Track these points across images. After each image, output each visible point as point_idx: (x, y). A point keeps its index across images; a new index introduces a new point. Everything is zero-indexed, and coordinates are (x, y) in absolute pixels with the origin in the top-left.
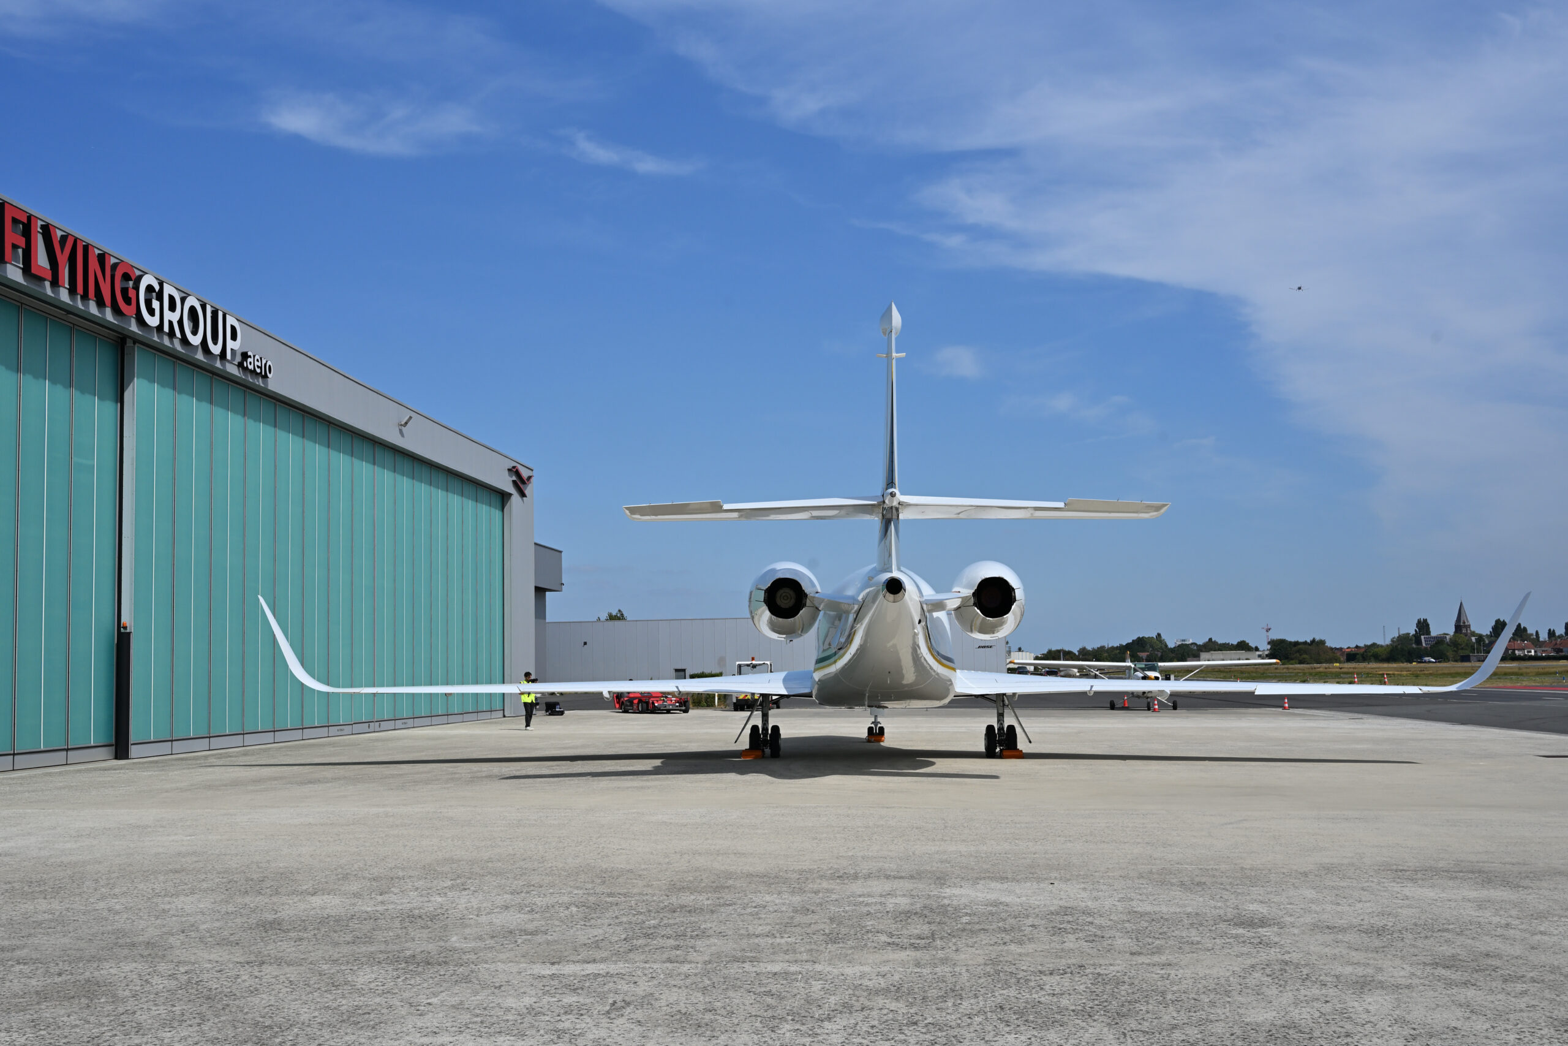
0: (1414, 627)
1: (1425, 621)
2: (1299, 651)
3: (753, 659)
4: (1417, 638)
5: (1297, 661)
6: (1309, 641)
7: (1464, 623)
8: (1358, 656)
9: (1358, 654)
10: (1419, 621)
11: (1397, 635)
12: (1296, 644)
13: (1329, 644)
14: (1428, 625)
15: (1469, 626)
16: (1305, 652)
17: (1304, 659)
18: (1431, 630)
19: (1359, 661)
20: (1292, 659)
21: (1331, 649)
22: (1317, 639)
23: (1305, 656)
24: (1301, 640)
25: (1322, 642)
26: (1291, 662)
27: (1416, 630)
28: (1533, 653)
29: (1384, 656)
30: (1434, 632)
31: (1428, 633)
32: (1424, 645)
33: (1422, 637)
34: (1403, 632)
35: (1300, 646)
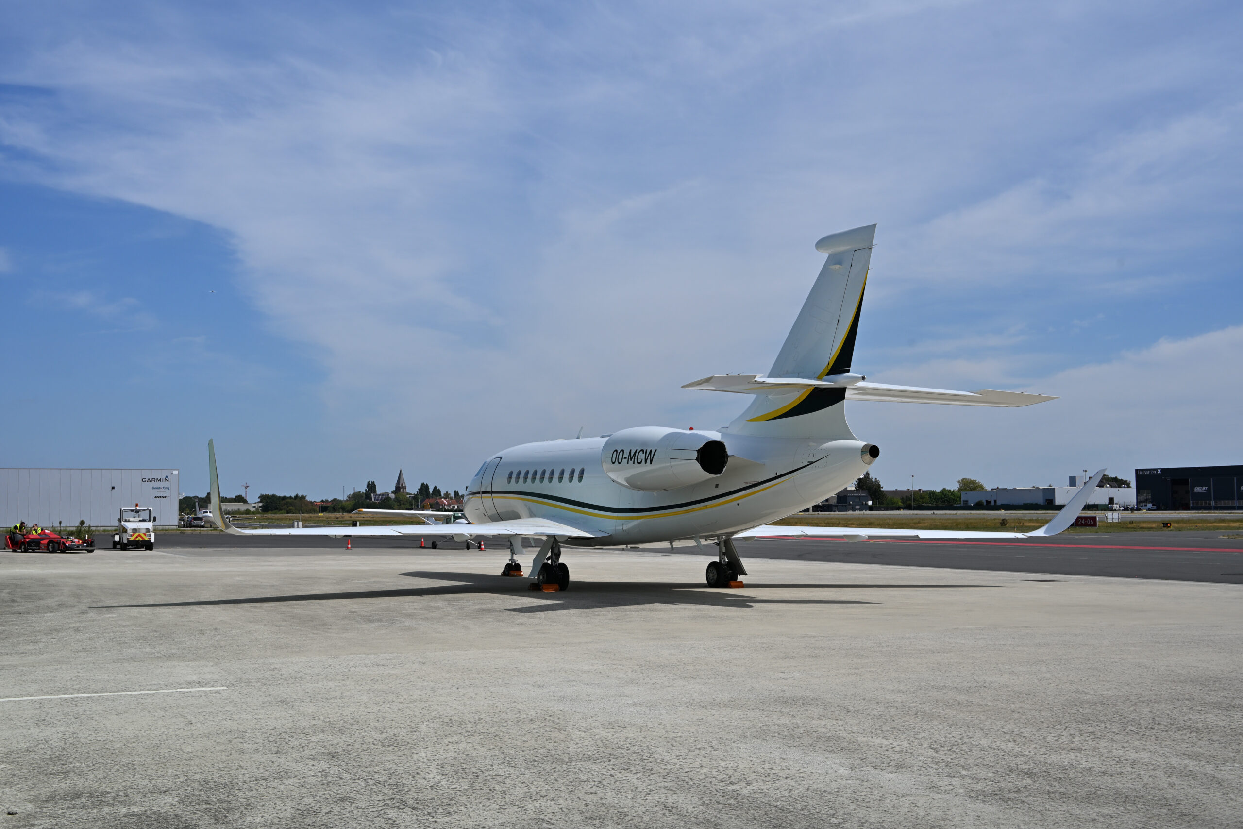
0: (365, 487)
1: (373, 483)
2: (286, 504)
3: (137, 505)
4: (367, 495)
5: (285, 512)
6: (293, 496)
7: (402, 485)
8: (329, 508)
9: (328, 506)
10: (368, 484)
11: (352, 493)
12: (284, 498)
13: (308, 499)
14: (375, 486)
15: (405, 487)
16: (291, 504)
17: (290, 510)
18: (377, 489)
19: (329, 512)
20: (281, 510)
21: (311, 502)
22: (300, 495)
23: (291, 508)
24: (287, 495)
25: (303, 497)
26: (281, 512)
27: (366, 490)
28: (456, 508)
29: (349, 509)
30: (379, 491)
31: (375, 492)
32: (373, 500)
33: (372, 495)
34: (356, 491)
35: (288, 500)
